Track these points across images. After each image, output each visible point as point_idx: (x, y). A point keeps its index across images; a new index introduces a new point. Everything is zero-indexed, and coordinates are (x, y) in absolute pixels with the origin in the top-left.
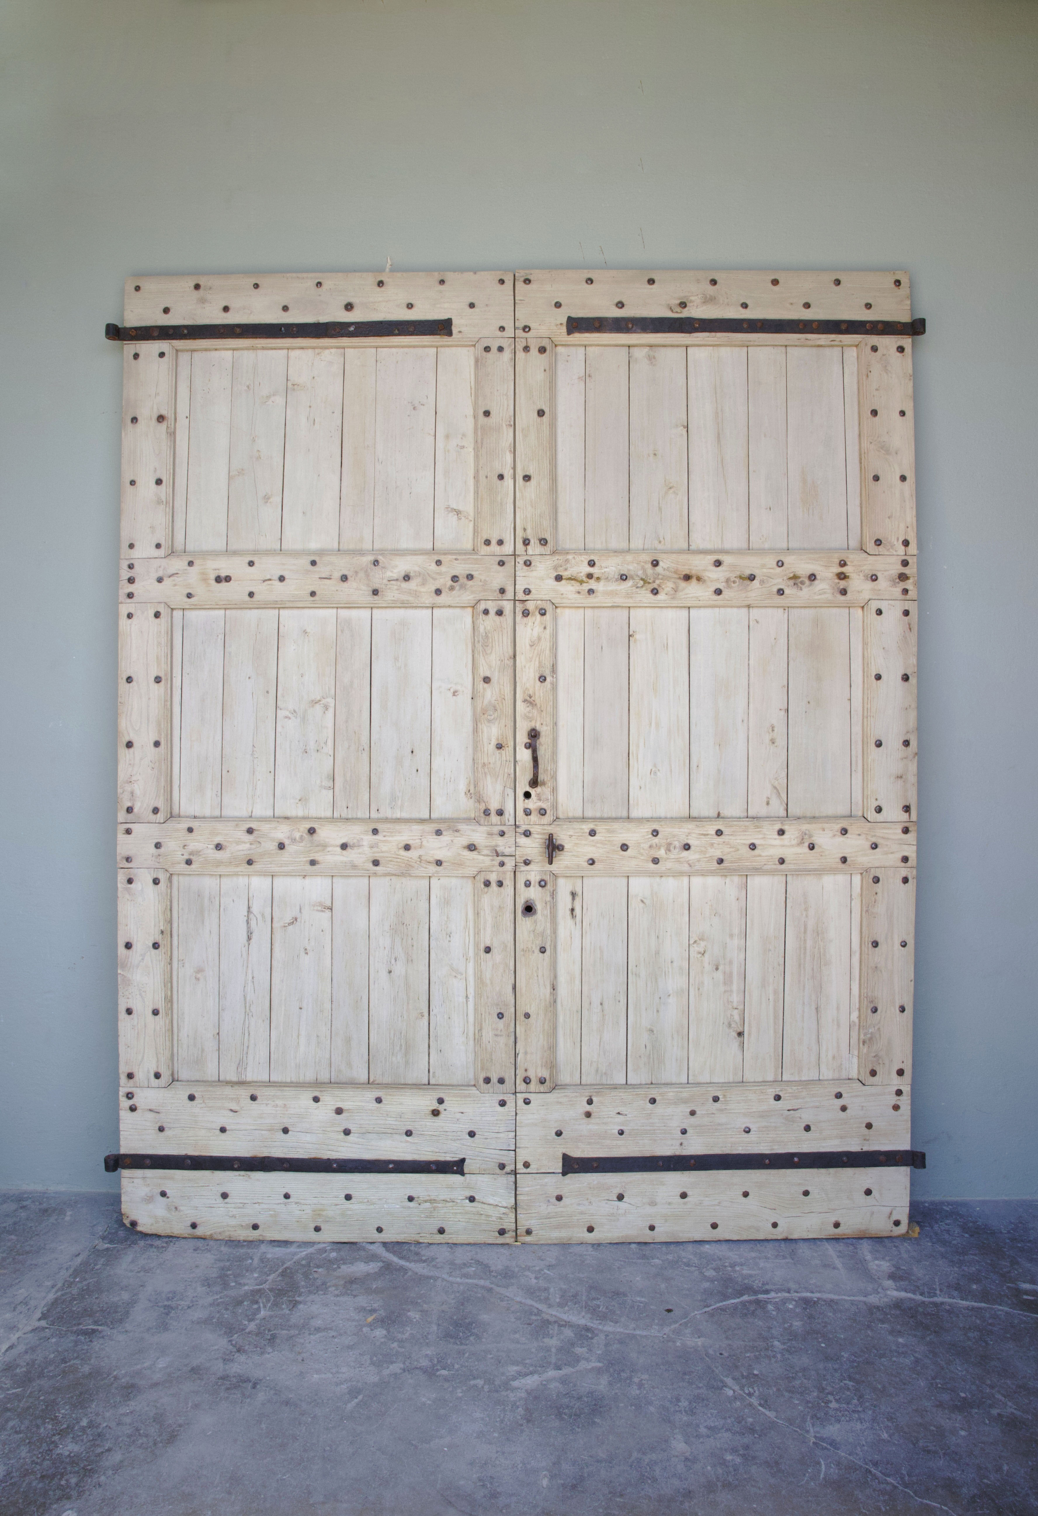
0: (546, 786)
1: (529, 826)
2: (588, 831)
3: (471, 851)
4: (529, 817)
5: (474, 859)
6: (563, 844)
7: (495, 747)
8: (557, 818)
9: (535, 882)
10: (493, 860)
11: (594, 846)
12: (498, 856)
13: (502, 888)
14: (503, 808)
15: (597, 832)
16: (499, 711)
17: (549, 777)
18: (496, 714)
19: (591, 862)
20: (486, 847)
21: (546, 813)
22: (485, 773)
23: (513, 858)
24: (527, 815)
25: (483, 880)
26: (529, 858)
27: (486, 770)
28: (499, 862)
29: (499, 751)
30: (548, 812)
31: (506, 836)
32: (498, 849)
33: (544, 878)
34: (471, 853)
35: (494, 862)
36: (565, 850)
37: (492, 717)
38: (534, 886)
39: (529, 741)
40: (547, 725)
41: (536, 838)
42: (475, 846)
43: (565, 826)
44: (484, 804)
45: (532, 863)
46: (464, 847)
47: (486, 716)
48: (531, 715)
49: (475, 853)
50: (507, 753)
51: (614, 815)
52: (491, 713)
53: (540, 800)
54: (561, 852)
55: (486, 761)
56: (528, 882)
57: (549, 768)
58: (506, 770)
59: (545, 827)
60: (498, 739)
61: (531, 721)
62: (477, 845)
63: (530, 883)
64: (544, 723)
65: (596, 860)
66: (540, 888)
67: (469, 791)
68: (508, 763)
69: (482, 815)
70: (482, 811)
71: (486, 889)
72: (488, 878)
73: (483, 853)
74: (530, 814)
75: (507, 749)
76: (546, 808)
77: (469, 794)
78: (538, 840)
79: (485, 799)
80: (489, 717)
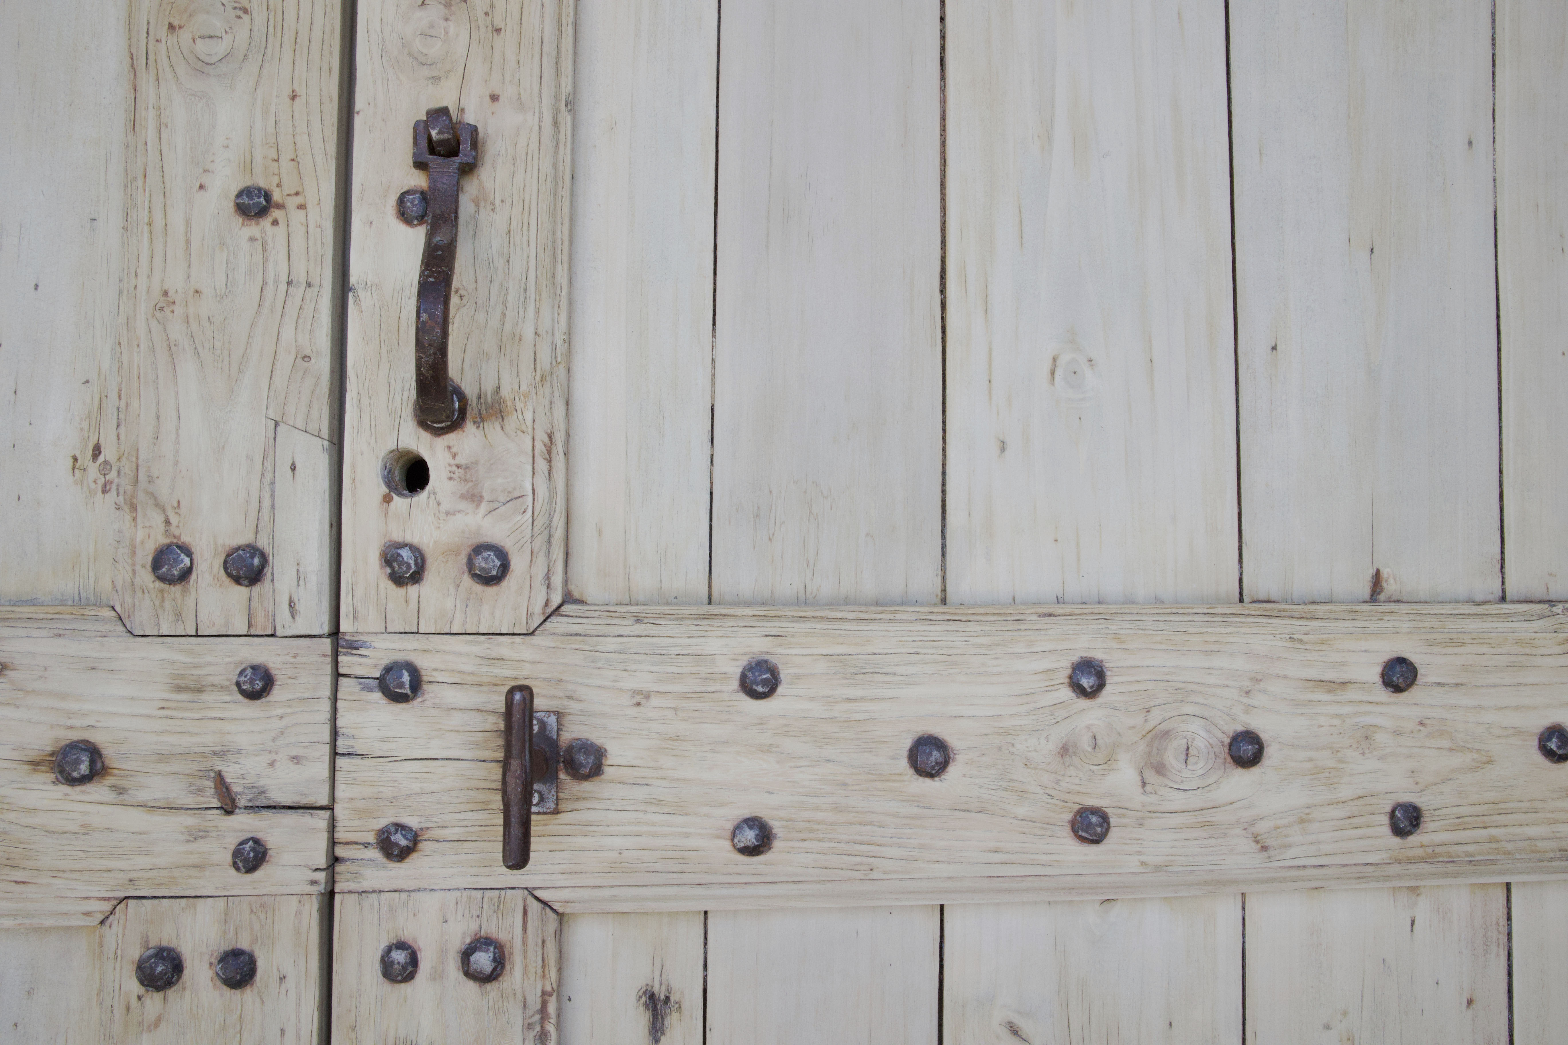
0: (511, 422)
1: (412, 643)
2: (735, 670)
3: (73, 782)
4: (413, 590)
5: (86, 830)
6: (596, 737)
7: (229, 205)
8: (568, 598)
9: (443, 952)
10: (196, 835)
11: (768, 749)
12: (229, 807)
13: (248, 995)
14: (263, 543)
15: (785, 673)
16: (259, 17)
17: (527, 376)
18: (242, 34)
19: (749, 836)
20: (163, 757)
21: (505, 567)
22: (171, 348)
23: (320, 820)
24: (398, 580)
25: (135, 953)
26: (412, 822)
27: (177, 331)
28: (232, 842)
29: (253, 229)
30: (518, 564)
31: (277, 694)
32: (231, 773)
33: (492, 928)
34: (76, 792)
35: (202, 846)
36: (608, 772)
37: (220, 48)
38: (437, 976)
39: (419, 180)
40: (520, 105)
41: (451, 709)
42: (94, 752)
43: (612, 644)
44: (157, 520)
45: (425, 846)
46: (35, 764)
47: (185, 36)
48: (435, 50)
49: (96, 791)
50: (298, 242)
51: (869, 587)
52: (217, 25)
53: (474, 498)
54: (587, 786)
55: (176, 282)
56: (399, 957)
57: (528, 332)
58: (288, 333)
59: (504, 647)
60: (248, 166)
61: (436, 79)
62: (109, 753)
63: (414, 961)
64: (508, 93)
65: (777, 827)
66: (471, 986)
67: (97, 451)
68: (297, 292)
69: (146, 577)
70: (146, 556)
71: (154, 1001)
72: (166, 937)
73: (143, 796)
74: (417, 577)
75: (297, 217)
76: (508, 544)
77: (93, 470)
78: (457, 720)
79: (163, 490)
80: (201, 47)
